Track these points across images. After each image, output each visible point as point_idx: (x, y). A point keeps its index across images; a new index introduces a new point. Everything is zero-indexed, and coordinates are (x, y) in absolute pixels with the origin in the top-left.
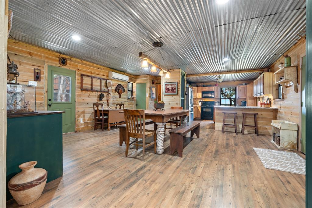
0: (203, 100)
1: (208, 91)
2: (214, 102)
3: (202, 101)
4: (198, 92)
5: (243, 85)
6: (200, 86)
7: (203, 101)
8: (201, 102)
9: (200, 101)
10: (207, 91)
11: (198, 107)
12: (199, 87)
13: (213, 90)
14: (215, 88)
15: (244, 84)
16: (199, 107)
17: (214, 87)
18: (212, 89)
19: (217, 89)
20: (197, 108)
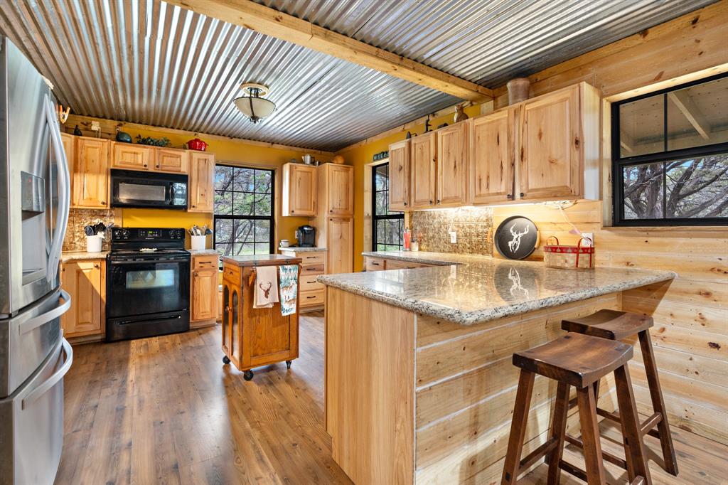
0: (117, 222)
1: (151, 169)
2: (183, 230)
3: (107, 224)
4: (82, 166)
5: (303, 162)
6: (95, 134)
7: (114, 229)
8: (101, 235)
9: (94, 230)
10: (141, 169)
11: (82, 265)
12: (86, 141)
13: (184, 170)
14: (191, 158)
15: (308, 159)
16: (91, 265)
17: (185, 155)
18: (175, 161)
19: (202, 164)
20: (79, 272)
